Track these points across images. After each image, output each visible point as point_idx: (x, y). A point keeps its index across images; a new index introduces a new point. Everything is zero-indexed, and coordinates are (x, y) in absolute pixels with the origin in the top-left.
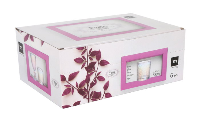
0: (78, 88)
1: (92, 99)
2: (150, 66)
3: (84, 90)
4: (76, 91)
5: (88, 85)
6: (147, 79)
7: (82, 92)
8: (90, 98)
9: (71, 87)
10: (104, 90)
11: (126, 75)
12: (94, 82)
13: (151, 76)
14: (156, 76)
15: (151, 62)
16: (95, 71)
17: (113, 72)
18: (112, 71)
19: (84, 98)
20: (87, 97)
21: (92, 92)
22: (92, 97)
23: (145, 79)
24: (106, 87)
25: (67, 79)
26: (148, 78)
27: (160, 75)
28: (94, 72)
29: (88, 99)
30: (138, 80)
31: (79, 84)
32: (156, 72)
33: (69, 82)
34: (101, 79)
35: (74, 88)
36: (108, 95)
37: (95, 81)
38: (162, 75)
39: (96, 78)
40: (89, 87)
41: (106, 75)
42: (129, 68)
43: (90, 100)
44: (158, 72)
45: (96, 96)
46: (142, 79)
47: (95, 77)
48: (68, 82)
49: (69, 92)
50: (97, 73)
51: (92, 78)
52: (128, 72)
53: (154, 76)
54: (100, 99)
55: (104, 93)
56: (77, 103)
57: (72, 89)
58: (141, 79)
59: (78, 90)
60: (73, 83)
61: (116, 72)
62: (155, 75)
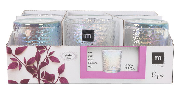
0: (27, 64)
1: (43, 81)
2: (121, 57)
3: (33, 68)
4: (24, 68)
5: (38, 63)
6: (117, 72)
7: (31, 70)
8: (40, 78)
9: (18, 62)
10: (59, 74)
11: (88, 62)
12: (45, 61)
13: (123, 69)
14: (130, 71)
15: (121, 52)
16: (47, 50)
17: (70, 55)
18: (68, 54)
19: (33, 77)
20: (37, 77)
21: (43, 72)
22: (44, 78)
23: (114, 71)
24: (61, 70)
25: (14, 52)
26: (119, 71)
27: (136, 70)
28: (45, 51)
29: (39, 79)
30: (103, 70)
31: (27, 61)
32: (130, 67)
33: (16, 56)
34: (55, 60)
35: (21, 63)
36: (64, 80)
37: (47, 60)
38: (138, 71)
39: (49, 58)
40: (40, 66)
41: (61, 56)
42: (91, 54)
43: (41, 81)
44: (133, 67)
45: (49, 79)
46: (110, 70)
47: (47, 57)
48: (14, 56)
49: (16, 67)
50: (49, 52)
51: (43, 57)
52: (90, 58)
53: (127, 71)
54: (53, 83)
55: (59, 77)
56: (25, 82)
57: (19, 64)
58: (107, 70)
59: (27, 67)
60: (20, 58)
61: (73, 55)
62: (128, 69)
